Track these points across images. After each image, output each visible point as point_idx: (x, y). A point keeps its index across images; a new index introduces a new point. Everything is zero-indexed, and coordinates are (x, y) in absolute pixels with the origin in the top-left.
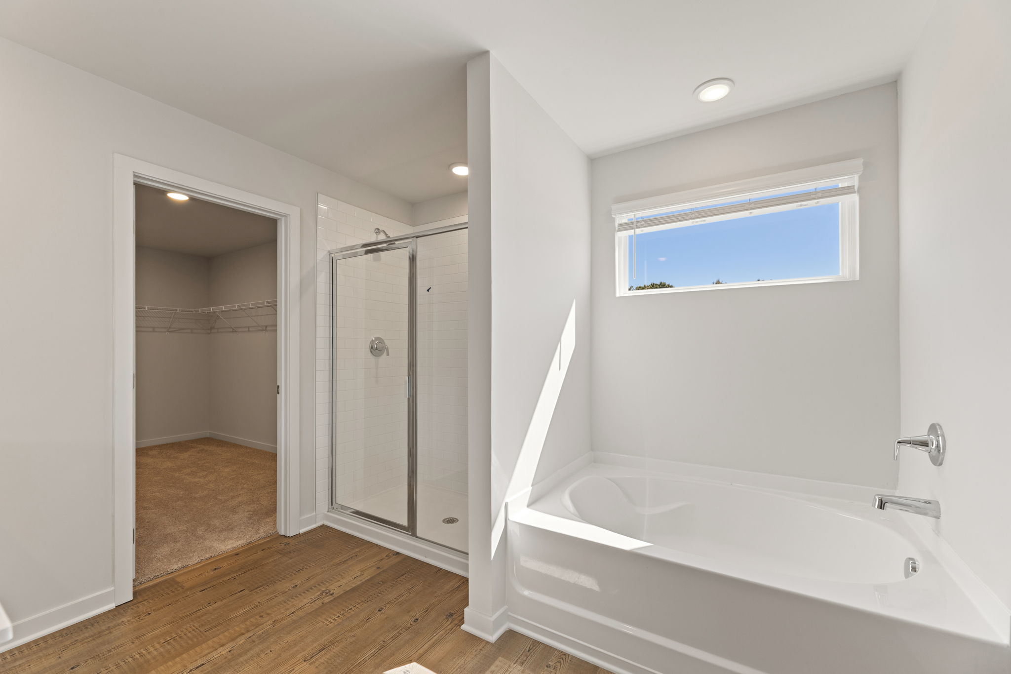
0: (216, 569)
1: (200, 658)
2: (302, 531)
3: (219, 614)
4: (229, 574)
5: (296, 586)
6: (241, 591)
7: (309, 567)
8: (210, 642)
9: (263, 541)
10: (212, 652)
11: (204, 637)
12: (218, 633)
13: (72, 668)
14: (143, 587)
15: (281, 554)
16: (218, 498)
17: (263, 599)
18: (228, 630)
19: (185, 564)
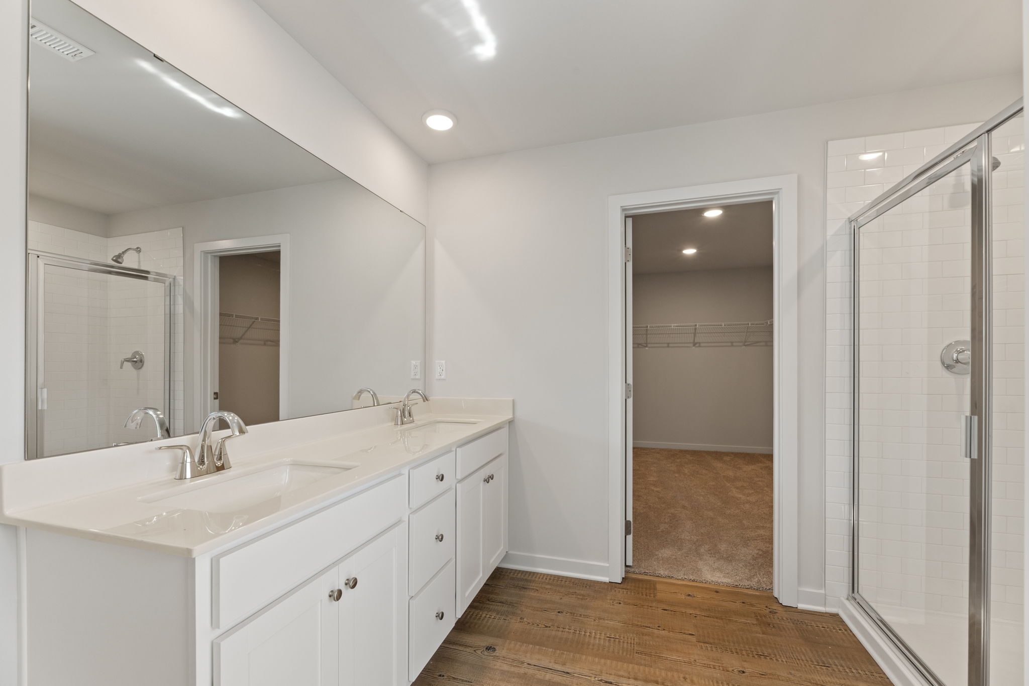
0: (689, 595)
1: (614, 675)
2: (801, 606)
3: (657, 643)
4: (695, 608)
5: (744, 672)
6: (691, 634)
7: (777, 660)
8: (631, 666)
9: (751, 593)
10: (625, 677)
11: (631, 657)
12: (643, 662)
13: (559, 612)
14: (634, 576)
15: (757, 620)
16: (744, 522)
17: (702, 660)
18: (651, 667)
19: (670, 574)
